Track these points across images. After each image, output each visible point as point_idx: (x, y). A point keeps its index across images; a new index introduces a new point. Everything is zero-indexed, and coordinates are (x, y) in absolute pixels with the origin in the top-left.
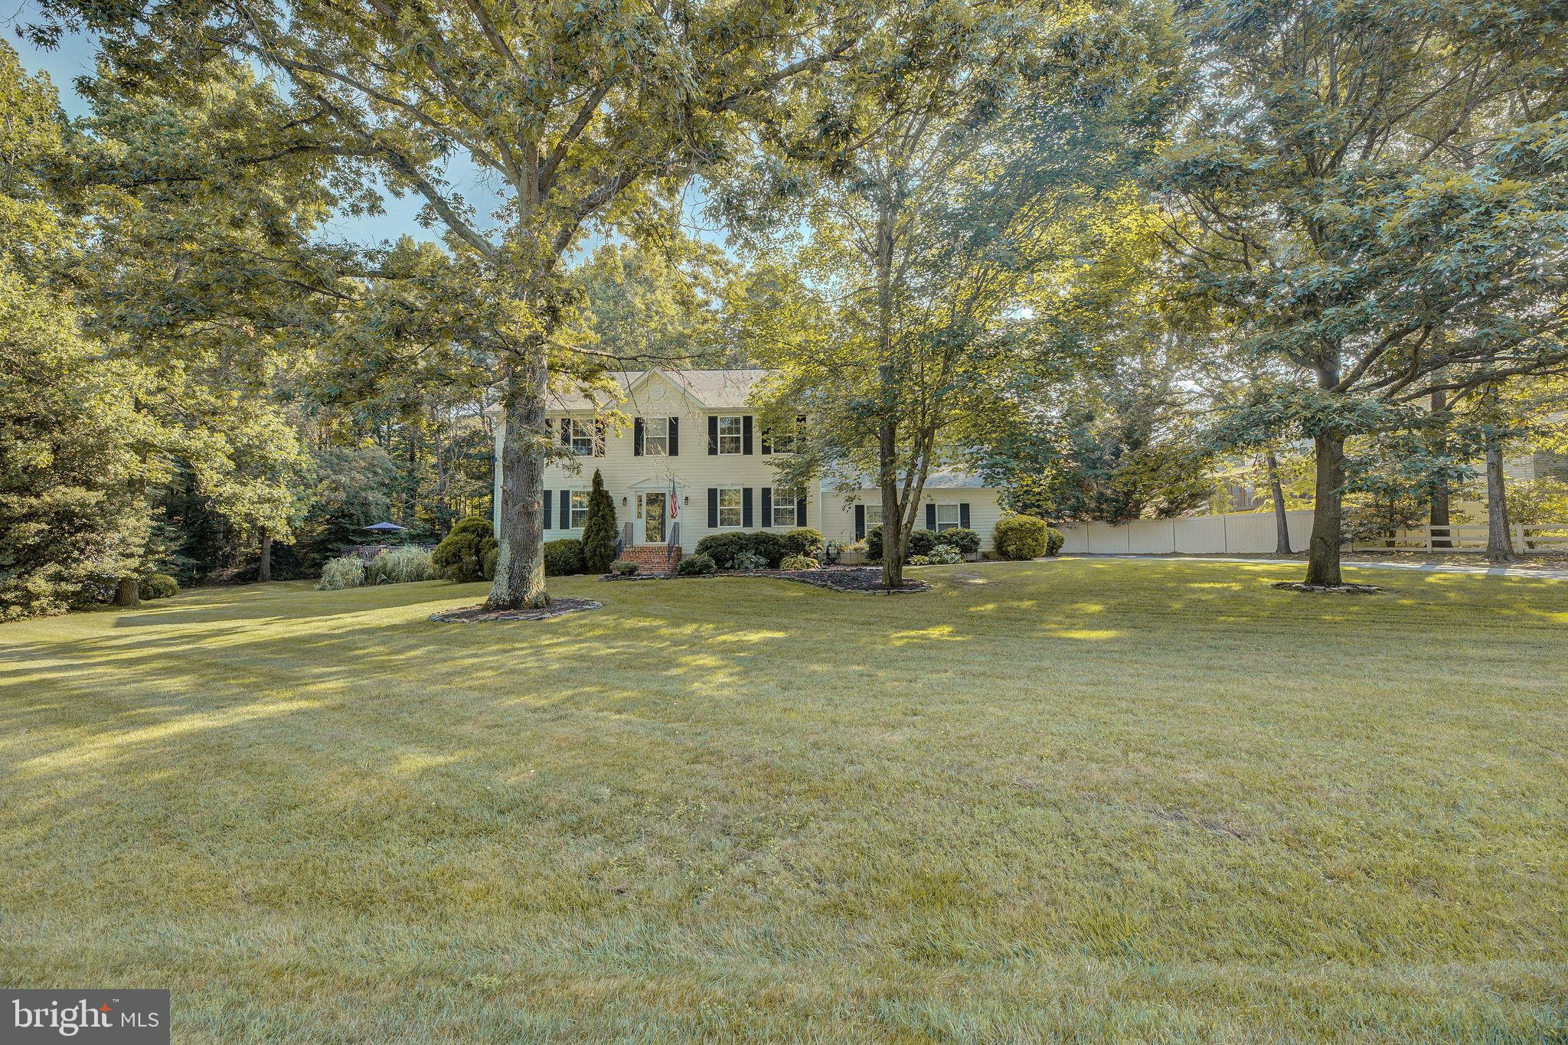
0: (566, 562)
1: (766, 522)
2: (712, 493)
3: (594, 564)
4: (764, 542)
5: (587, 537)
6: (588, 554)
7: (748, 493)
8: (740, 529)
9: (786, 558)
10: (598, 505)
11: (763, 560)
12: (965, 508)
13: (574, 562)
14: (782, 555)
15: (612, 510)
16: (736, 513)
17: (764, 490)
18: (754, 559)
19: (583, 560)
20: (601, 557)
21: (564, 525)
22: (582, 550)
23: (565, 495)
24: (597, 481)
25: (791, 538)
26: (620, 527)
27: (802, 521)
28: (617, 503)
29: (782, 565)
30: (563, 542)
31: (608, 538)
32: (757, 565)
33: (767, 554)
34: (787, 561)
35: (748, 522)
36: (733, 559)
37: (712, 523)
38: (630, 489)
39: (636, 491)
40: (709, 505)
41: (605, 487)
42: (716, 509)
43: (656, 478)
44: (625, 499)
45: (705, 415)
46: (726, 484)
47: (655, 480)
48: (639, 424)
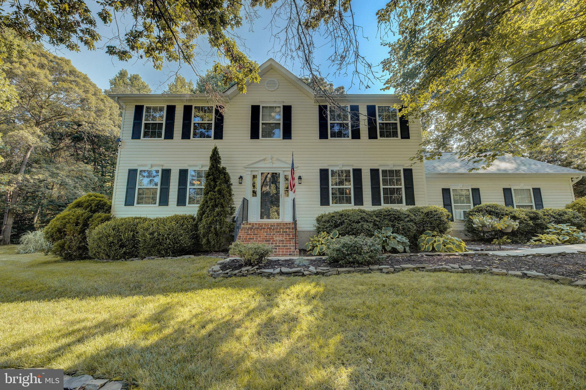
0: (176, 241)
1: (376, 201)
2: (324, 174)
3: (208, 242)
5: (202, 212)
6: (201, 231)
7: (357, 173)
8: (350, 207)
10: (214, 180)
12: (537, 192)
13: (186, 241)
15: (229, 186)
16: (346, 190)
17: (372, 171)
19: (196, 238)
20: (216, 234)
21: (181, 202)
22: (196, 226)
23: (183, 173)
24: (215, 157)
26: (237, 203)
27: (411, 200)
28: (234, 180)
30: (176, 219)
31: (223, 214)
35: (359, 200)
37: (324, 201)
38: (245, 168)
39: (252, 171)
40: (321, 185)
41: (222, 165)
42: (328, 188)
43: (271, 159)
44: (241, 177)
45: (316, 104)
46: (338, 166)
47: (270, 161)
48: (255, 110)
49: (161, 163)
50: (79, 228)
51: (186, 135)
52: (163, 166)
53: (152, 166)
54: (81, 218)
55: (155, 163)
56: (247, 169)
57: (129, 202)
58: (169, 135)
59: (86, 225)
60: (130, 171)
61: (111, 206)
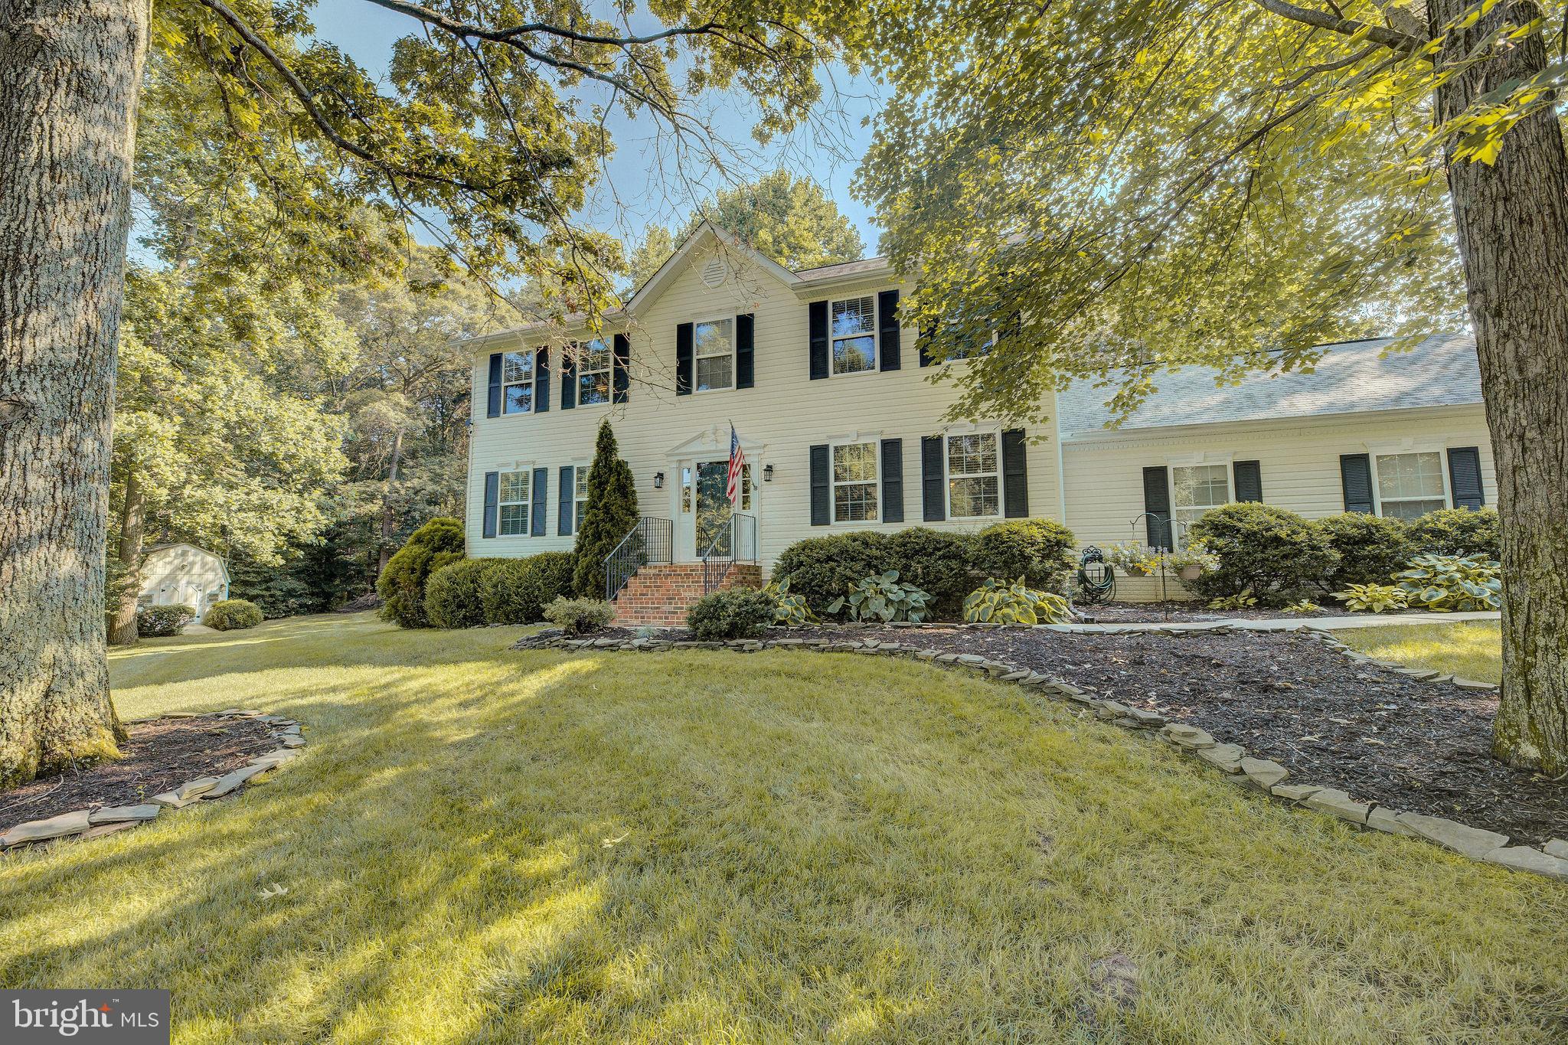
1: (933, 507)
2: (819, 456)
4: (921, 551)
7: (891, 450)
8: (874, 525)
9: (980, 593)
11: (919, 597)
14: (972, 584)
16: (867, 490)
17: (925, 441)
18: (897, 593)
21: (564, 527)
23: (566, 474)
25: (992, 540)
27: (1018, 504)
28: (642, 482)
29: (970, 611)
32: (903, 612)
33: (927, 582)
34: (982, 602)
35: (894, 510)
36: (845, 593)
37: (819, 517)
38: (667, 456)
39: (680, 461)
40: (813, 480)
41: (621, 455)
42: (826, 488)
43: (714, 433)
44: (660, 476)
45: (803, 301)
46: (847, 436)
47: (713, 437)
48: (685, 333)
49: (531, 458)
50: (414, 577)
51: (567, 402)
52: (534, 463)
53: (517, 465)
54: (419, 561)
55: (519, 458)
56: (670, 459)
57: (487, 533)
58: (542, 405)
59: (426, 573)
60: (488, 475)
61: (464, 540)
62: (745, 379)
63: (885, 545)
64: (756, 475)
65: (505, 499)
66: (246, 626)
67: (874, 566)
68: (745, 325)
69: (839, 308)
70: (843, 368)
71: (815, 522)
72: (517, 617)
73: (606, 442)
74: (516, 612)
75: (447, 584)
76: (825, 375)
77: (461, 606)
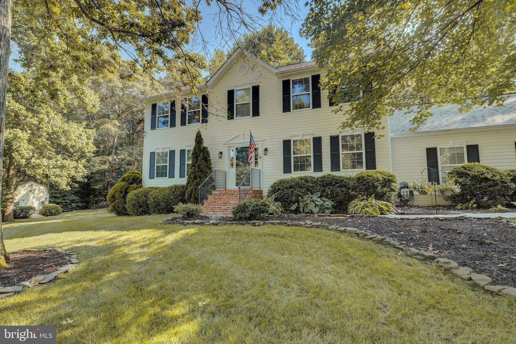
1: (335, 165)
2: (287, 144)
4: (330, 184)
7: (317, 141)
8: (310, 173)
9: (355, 201)
10: (198, 158)
11: (329, 203)
14: (352, 198)
16: (306, 159)
17: (332, 137)
18: (320, 202)
21: (182, 175)
22: (185, 193)
23: (183, 153)
25: (360, 179)
28: (214, 156)
29: (351, 209)
32: (322, 209)
34: (356, 205)
35: (318, 167)
36: (298, 202)
37: (287, 169)
38: (224, 145)
39: (229, 147)
40: (284, 154)
41: (205, 145)
42: (290, 158)
43: (243, 135)
44: (221, 153)
45: (280, 80)
46: (299, 136)
47: (243, 137)
48: (231, 94)
49: (169, 146)
50: (122, 195)
51: (183, 123)
52: (170, 148)
53: (163, 149)
54: (124, 188)
55: (164, 146)
56: (225, 146)
57: (151, 177)
58: (173, 124)
59: (126, 193)
60: (151, 153)
61: (141, 180)
62: (256, 113)
63: (315, 181)
64: (261, 152)
65: (158, 163)
66: (55, 215)
67: (310, 190)
68: (256, 90)
69: (295, 82)
70: (296, 107)
71: (285, 172)
72: (163, 211)
73: (199, 139)
74: (163, 209)
75: (135, 198)
76: (289, 110)
77: (140, 207)
